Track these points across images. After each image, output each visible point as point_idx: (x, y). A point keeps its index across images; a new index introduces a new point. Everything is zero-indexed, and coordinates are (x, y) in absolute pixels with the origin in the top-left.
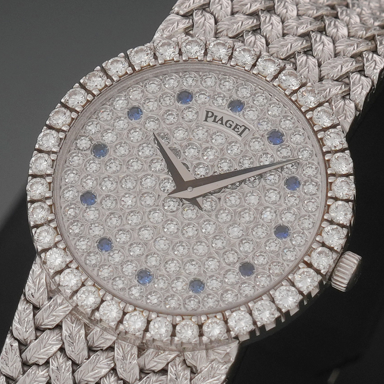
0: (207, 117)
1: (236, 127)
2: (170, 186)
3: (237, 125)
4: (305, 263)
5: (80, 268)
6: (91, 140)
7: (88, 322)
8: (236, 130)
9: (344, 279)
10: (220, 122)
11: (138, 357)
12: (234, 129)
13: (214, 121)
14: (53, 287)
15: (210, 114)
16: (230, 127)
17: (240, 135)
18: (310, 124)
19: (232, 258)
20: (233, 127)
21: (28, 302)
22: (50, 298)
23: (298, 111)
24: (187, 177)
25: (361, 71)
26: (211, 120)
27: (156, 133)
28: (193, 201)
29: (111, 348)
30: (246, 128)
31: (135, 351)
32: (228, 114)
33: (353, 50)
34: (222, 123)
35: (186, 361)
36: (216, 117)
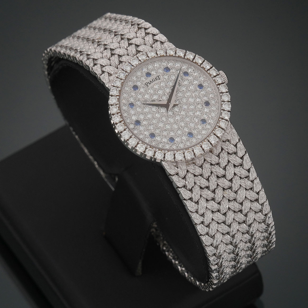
0: (147, 85)
1: (156, 79)
2: (163, 110)
3: (155, 78)
4: (218, 85)
5: (178, 151)
6: (132, 123)
7: (192, 162)
8: (157, 79)
9: (226, 79)
10: (151, 82)
11: (213, 154)
12: (156, 80)
13: (150, 84)
14: (175, 164)
15: (147, 84)
16: (155, 81)
17: (159, 79)
18: (171, 56)
19: (199, 106)
20: (155, 80)
21: (174, 175)
22: (178, 168)
23: (164, 57)
24: (165, 102)
25: (154, 35)
26: (148, 85)
27: (142, 103)
28: (175, 106)
29: (205, 160)
30: (158, 76)
31: (210, 154)
32: (150, 79)
33: (143, 34)
34: (152, 82)
35: (224, 141)
36: (148, 82)
